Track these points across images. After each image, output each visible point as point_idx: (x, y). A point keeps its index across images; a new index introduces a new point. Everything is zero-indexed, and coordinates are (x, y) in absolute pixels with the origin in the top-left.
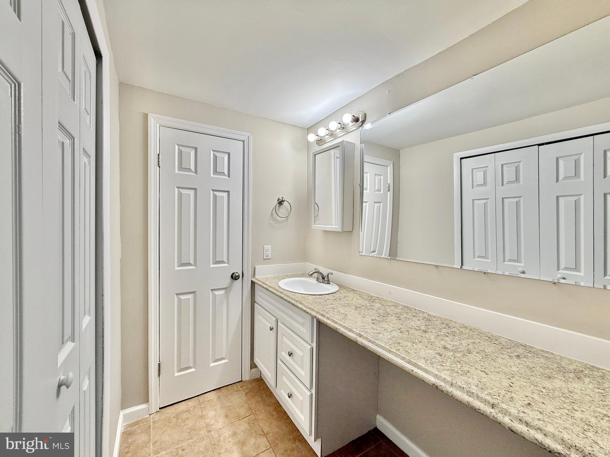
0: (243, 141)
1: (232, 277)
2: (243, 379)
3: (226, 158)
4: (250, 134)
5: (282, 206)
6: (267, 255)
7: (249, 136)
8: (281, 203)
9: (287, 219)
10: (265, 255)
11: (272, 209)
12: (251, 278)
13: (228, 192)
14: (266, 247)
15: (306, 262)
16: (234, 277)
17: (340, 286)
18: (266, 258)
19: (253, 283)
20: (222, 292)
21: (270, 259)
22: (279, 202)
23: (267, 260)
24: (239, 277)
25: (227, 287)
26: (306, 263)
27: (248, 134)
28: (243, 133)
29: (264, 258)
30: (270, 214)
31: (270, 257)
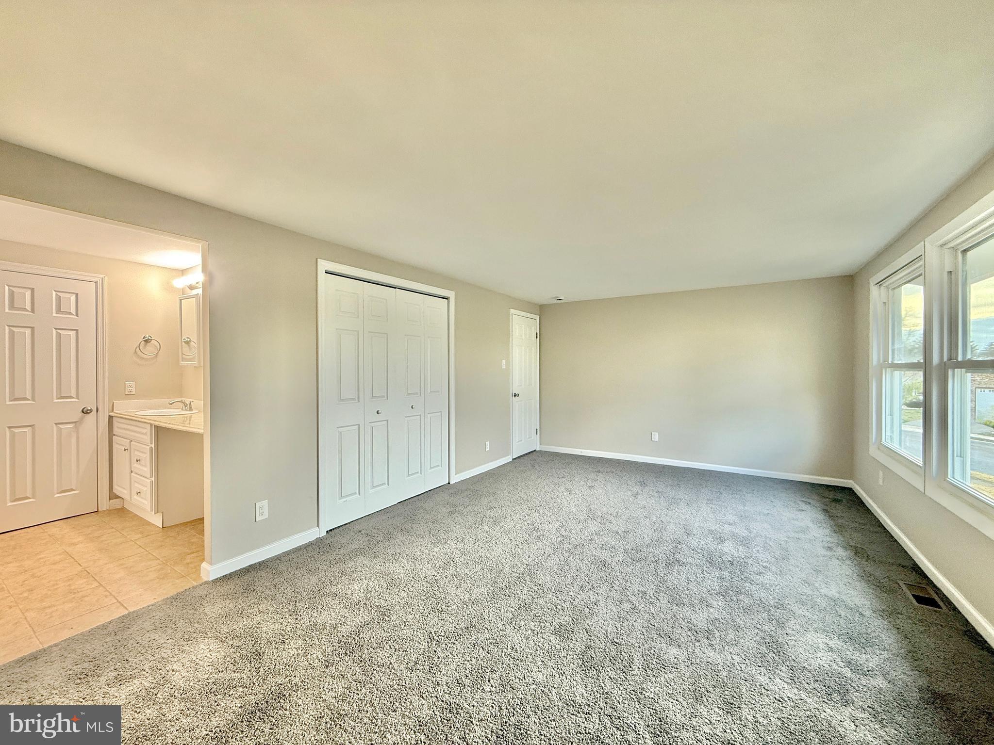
0: (96, 282)
1: (83, 411)
2: (99, 510)
3: (73, 298)
4: (105, 276)
5: (148, 344)
6: (129, 391)
7: (103, 278)
8: (147, 341)
9: (156, 356)
10: (127, 391)
11: (136, 347)
12: (109, 413)
13: (77, 330)
14: (128, 383)
16: (85, 412)
18: (129, 393)
19: (111, 417)
20: (71, 426)
21: (134, 394)
22: (145, 341)
23: (129, 396)
24: (91, 411)
25: (77, 421)
27: (103, 275)
28: (96, 275)
29: (126, 394)
30: (134, 351)
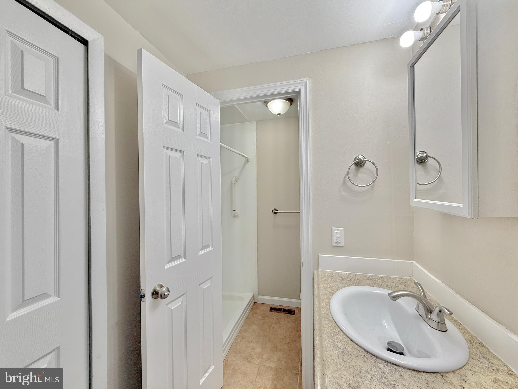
4: (307, 78)
5: (362, 170)
6: (336, 241)
7: (306, 82)
8: (359, 164)
9: (372, 188)
10: (333, 241)
14: (336, 230)
15: (412, 259)
17: (481, 349)
18: (336, 245)
21: (343, 247)
22: (355, 163)
23: (337, 247)
26: (414, 262)
27: (305, 79)
28: (298, 80)
29: (334, 244)
31: (342, 244)
